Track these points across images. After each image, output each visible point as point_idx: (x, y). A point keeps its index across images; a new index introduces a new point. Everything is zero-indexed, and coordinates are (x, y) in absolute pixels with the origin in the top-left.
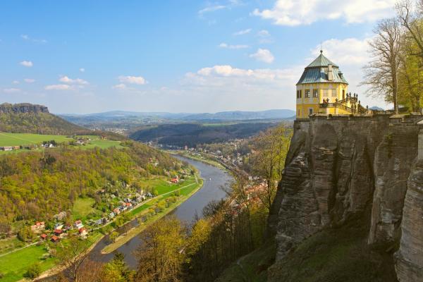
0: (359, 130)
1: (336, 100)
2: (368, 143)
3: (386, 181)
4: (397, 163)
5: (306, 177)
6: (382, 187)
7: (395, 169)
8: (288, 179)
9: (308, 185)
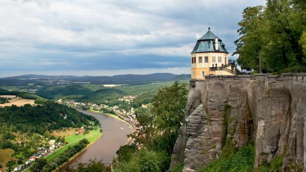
0: (243, 87)
1: (222, 65)
2: (248, 96)
3: (266, 123)
4: (274, 110)
5: (205, 124)
6: (263, 128)
7: (273, 114)
8: (191, 126)
9: (206, 130)
